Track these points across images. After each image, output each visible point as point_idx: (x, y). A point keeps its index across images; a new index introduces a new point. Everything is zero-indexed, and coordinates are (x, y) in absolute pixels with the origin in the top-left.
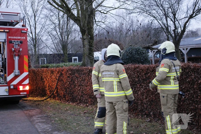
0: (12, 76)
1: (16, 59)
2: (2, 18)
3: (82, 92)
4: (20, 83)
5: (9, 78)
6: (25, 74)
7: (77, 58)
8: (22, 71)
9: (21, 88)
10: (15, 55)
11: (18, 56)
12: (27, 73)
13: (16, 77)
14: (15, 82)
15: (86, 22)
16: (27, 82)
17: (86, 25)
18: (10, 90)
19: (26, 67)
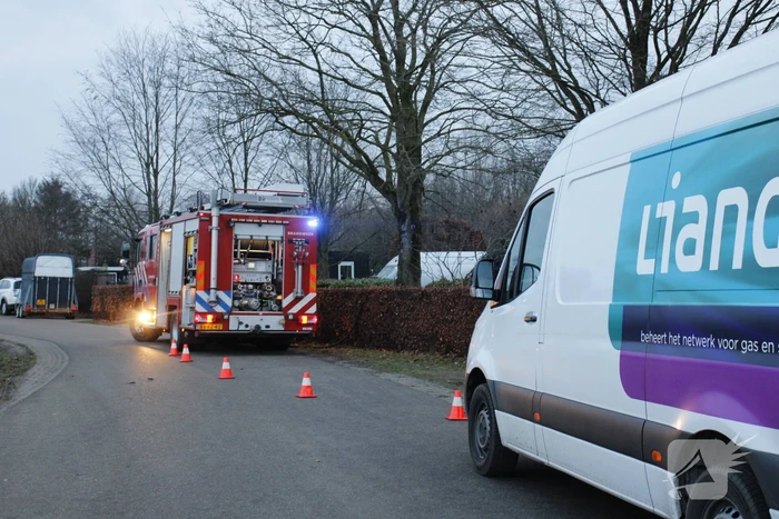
0: (290, 298)
1: (299, 271)
2: (281, 202)
3: (407, 331)
4: (302, 312)
5: (285, 303)
6: (312, 296)
7: (351, 264)
8: (306, 291)
9: (305, 319)
10: (298, 264)
11: (303, 264)
12: (315, 295)
13: (297, 300)
14: (295, 309)
15: (408, 198)
16: (313, 309)
17: (407, 203)
18: (288, 323)
19: (313, 285)
